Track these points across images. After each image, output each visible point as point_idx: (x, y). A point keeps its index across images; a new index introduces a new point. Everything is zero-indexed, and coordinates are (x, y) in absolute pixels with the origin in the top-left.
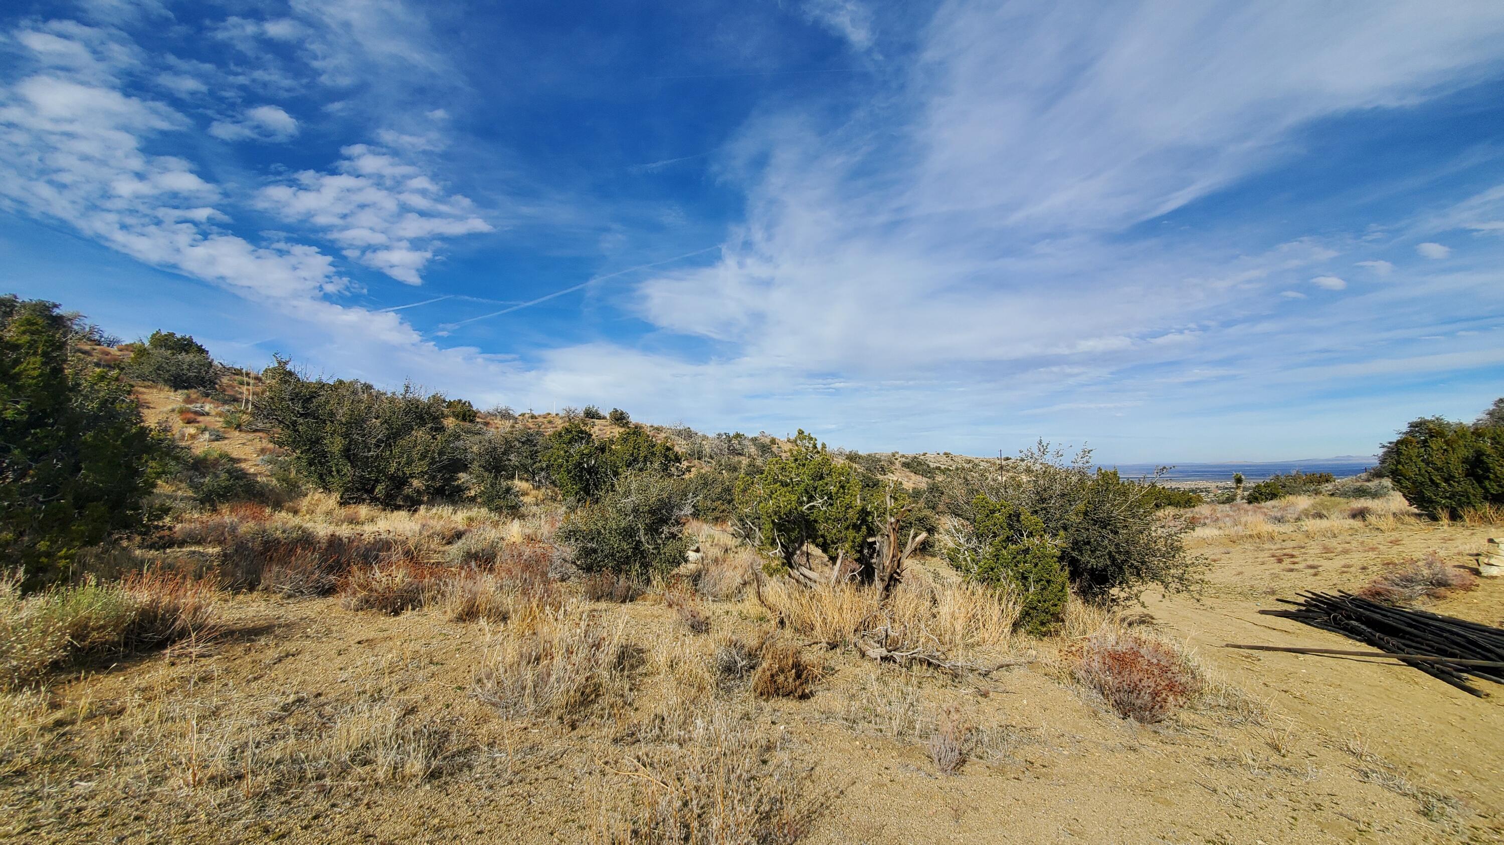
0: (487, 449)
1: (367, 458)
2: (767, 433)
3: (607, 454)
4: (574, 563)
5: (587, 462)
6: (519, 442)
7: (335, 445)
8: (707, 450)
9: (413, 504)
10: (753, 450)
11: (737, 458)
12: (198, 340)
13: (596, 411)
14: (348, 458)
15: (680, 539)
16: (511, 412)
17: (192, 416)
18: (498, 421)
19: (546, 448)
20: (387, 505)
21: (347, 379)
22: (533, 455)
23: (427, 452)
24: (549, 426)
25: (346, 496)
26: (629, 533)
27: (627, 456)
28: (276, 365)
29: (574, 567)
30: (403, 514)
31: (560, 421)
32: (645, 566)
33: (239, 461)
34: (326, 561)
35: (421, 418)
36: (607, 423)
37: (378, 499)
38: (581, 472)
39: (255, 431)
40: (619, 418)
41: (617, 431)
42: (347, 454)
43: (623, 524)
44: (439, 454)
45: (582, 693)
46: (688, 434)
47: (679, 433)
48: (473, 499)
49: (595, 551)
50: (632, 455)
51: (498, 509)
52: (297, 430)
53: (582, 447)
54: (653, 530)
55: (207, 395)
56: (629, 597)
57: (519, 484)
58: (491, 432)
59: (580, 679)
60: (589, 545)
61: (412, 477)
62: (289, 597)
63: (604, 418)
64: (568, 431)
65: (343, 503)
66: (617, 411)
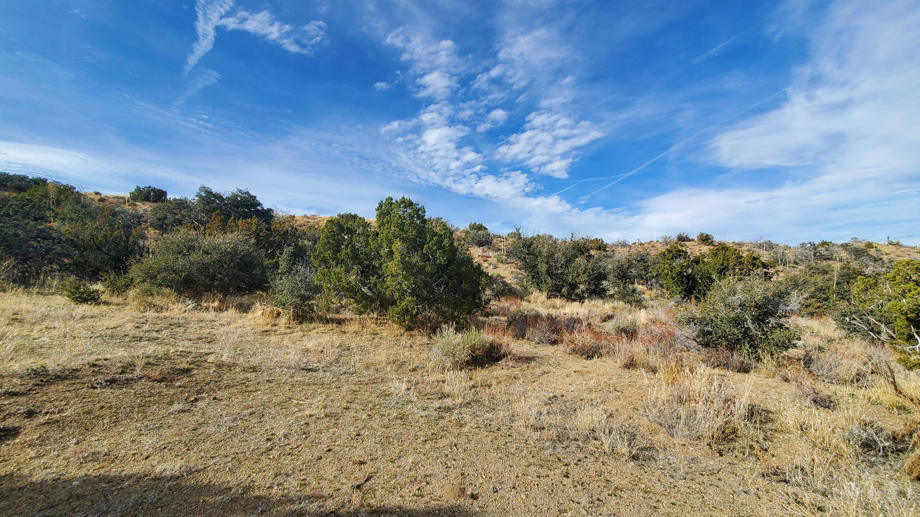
0: (618, 266)
1: (557, 274)
2: (860, 238)
3: (701, 265)
4: (694, 340)
5: (686, 272)
6: (636, 260)
7: (543, 268)
8: (790, 257)
9: (581, 299)
10: (844, 255)
11: (825, 263)
12: (484, 225)
13: (686, 236)
14: (549, 274)
15: (787, 328)
16: (627, 243)
17: (485, 258)
18: (620, 249)
19: (654, 263)
20: (569, 299)
21: (541, 234)
22: (646, 268)
23: (586, 269)
24: (653, 249)
25: (549, 294)
26: (737, 322)
27: (718, 266)
28: (515, 231)
29: (694, 342)
30: (576, 304)
31: (660, 245)
32: (754, 347)
33: (504, 278)
34: (551, 327)
35: (581, 251)
36: (696, 244)
37: (564, 296)
38: (682, 278)
39: (508, 263)
40: (705, 239)
41: (705, 249)
42: (548, 272)
43: (732, 315)
44: (592, 270)
45: (723, 432)
46: (770, 246)
47: (760, 246)
48: (612, 296)
49: (710, 333)
50: (723, 264)
51: (629, 302)
52: (526, 262)
53: (680, 261)
54: (760, 320)
55: (490, 248)
56: (744, 369)
57: (640, 288)
58: (617, 256)
59: (720, 421)
60: (706, 329)
61: (580, 284)
62: (538, 343)
63: (693, 240)
64: (669, 251)
65: (549, 298)
66: (703, 234)
